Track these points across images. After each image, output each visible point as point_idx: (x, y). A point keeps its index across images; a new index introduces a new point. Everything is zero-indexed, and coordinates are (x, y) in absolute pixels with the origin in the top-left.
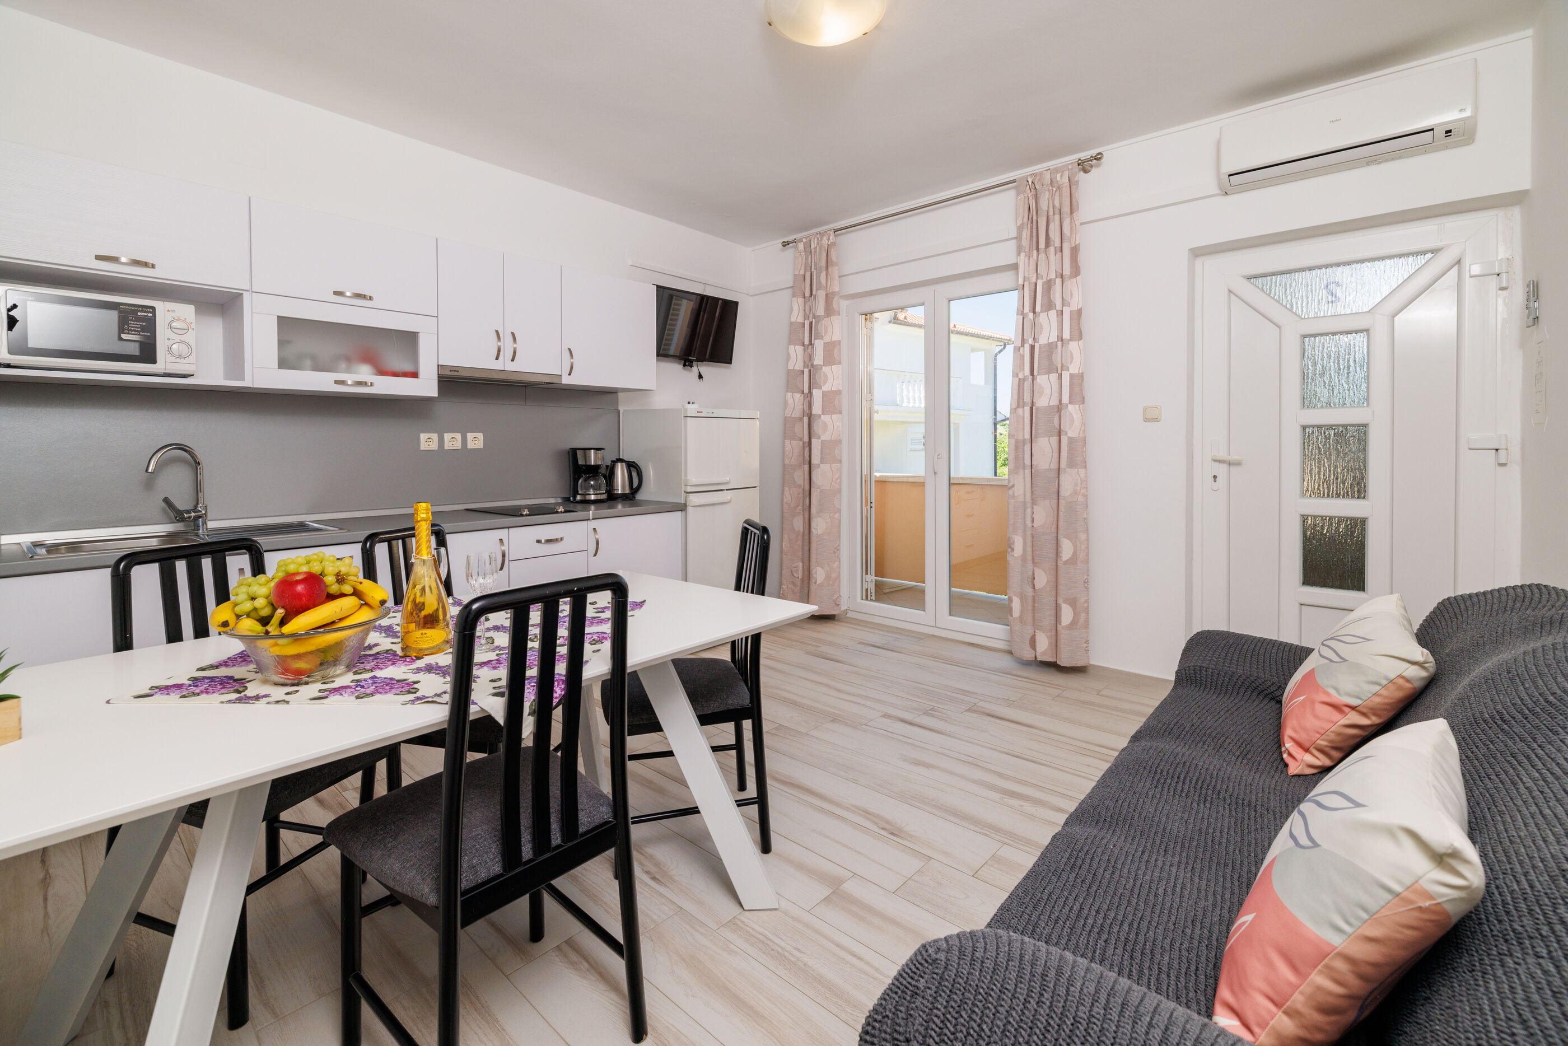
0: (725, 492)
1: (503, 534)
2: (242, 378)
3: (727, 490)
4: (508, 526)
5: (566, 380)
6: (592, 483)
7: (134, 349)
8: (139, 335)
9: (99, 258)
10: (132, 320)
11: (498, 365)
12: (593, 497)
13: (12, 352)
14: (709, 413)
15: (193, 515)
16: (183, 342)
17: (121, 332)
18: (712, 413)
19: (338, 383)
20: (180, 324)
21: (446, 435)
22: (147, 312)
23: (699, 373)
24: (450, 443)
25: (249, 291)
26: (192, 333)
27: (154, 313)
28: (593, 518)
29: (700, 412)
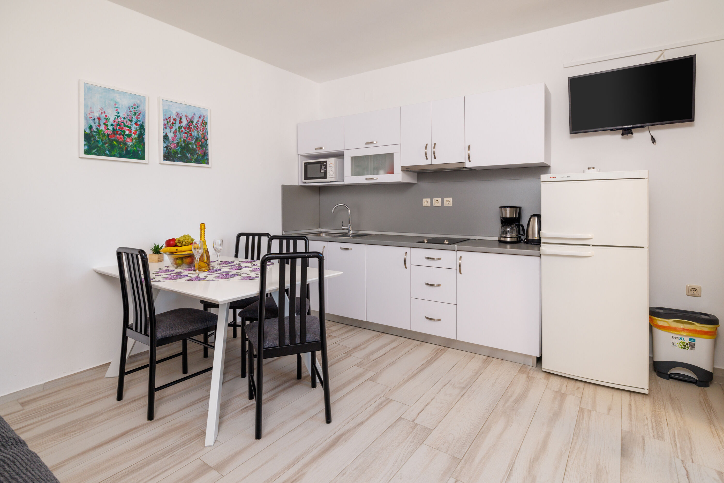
0: (591, 247)
1: (408, 250)
2: (343, 181)
3: (593, 245)
4: (410, 246)
5: (468, 165)
6: (508, 229)
9: (316, 149)
10: (323, 166)
11: (428, 162)
12: (508, 239)
13: (305, 179)
14: (564, 177)
15: (346, 227)
16: (332, 171)
17: (321, 170)
18: (568, 177)
19: (367, 179)
20: (331, 165)
21: (434, 199)
22: (325, 163)
23: (652, 137)
24: (436, 203)
25: (344, 150)
26: (334, 167)
27: (326, 163)
28: (458, 250)
29: (553, 177)
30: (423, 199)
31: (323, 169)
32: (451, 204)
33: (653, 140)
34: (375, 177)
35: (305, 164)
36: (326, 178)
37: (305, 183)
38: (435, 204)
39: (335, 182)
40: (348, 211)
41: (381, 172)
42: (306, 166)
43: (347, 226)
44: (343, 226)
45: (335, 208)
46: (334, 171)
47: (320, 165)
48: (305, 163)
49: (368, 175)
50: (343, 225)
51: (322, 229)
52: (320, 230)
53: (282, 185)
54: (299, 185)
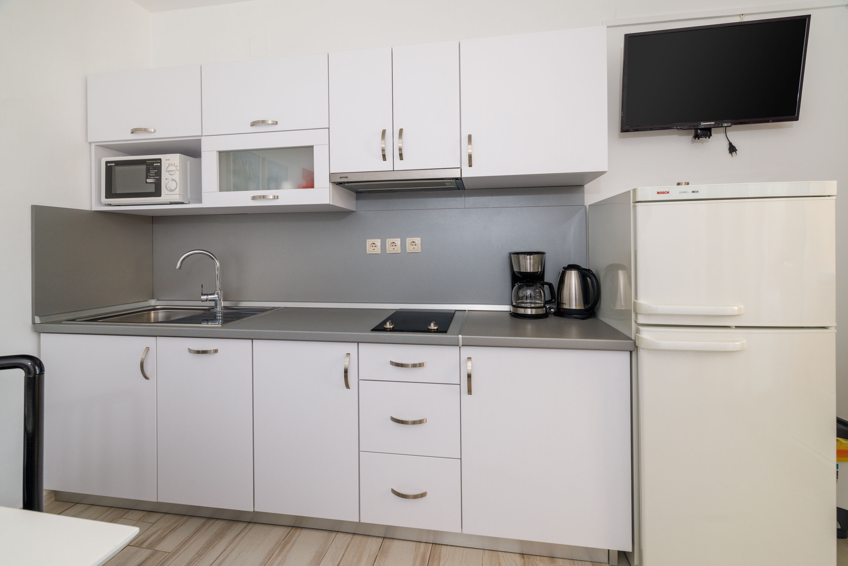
1: (351, 348)
2: (200, 201)
4: (357, 340)
5: (468, 173)
7: (152, 189)
8: (154, 178)
10: (152, 170)
11: (387, 166)
12: (529, 311)
13: (107, 197)
14: (685, 192)
15: (210, 297)
16: (173, 180)
17: (147, 178)
18: (693, 192)
19: (254, 198)
20: (172, 168)
21: (387, 240)
22: (158, 163)
23: (730, 144)
24: (391, 247)
25: (202, 136)
26: (178, 173)
27: (161, 163)
28: (463, 344)
29: (663, 193)
30: (368, 241)
31: (151, 176)
32: (418, 248)
33: (732, 149)
34: (270, 193)
35: (108, 165)
36: (160, 195)
37: (110, 205)
38: (389, 249)
39: (182, 203)
40: (215, 264)
41: (286, 184)
42: (110, 168)
43: (213, 294)
44: (203, 295)
45: (184, 259)
46: (178, 183)
47: (144, 167)
48: (107, 163)
49: (257, 189)
50: (203, 293)
51: (158, 300)
52: (153, 302)
53: (32, 206)
54: (94, 209)
